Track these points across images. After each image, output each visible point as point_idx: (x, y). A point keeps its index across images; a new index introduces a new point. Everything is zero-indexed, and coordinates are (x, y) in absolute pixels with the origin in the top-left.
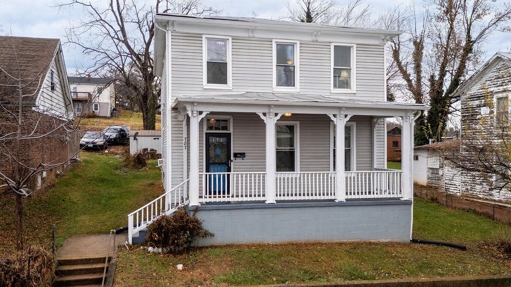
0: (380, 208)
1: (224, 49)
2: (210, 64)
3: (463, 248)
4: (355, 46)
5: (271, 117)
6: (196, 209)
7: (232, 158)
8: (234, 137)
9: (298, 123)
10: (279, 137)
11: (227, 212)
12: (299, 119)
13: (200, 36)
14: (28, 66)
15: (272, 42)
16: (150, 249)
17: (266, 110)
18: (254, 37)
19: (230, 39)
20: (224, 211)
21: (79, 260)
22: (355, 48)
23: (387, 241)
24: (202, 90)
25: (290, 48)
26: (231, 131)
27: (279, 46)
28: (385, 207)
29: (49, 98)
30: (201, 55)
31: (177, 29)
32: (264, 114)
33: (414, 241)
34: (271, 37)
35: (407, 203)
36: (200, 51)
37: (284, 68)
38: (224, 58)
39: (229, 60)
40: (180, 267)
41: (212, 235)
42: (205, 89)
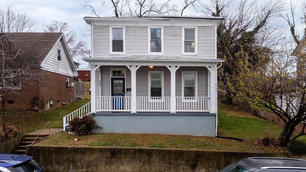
0: (196, 117)
1: (121, 33)
2: (114, 42)
3: (241, 140)
4: (197, 28)
5: (133, 67)
6: (94, 115)
7: (126, 91)
8: (127, 80)
9: (163, 72)
10: (153, 80)
11: (110, 116)
12: (163, 70)
13: (108, 27)
14: (43, 47)
15: (147, 28)
16: (69, 133)
17: (130, 64)
18: (138, 26)
19: (124, 27)
20: (109, 116)
21: (35, 135)
22: (197, 29)
23: (201, 135)
24: (109, 55)
25: (159, 31)
26: (125, 77)
27: (152, 30)
28: (199, 117)
29: (57, 64)
30: (108, 37)
31: (97, 24)
32: (130, 66)
33: (218, 137)
34: (147, 25)
35: (214, 115)
36: (108, 35)
37: (155, 42)
38: (121, 38)
39: (124, 39)
40: (76, 140)
41: (101, 128)
42: (111, 55)
